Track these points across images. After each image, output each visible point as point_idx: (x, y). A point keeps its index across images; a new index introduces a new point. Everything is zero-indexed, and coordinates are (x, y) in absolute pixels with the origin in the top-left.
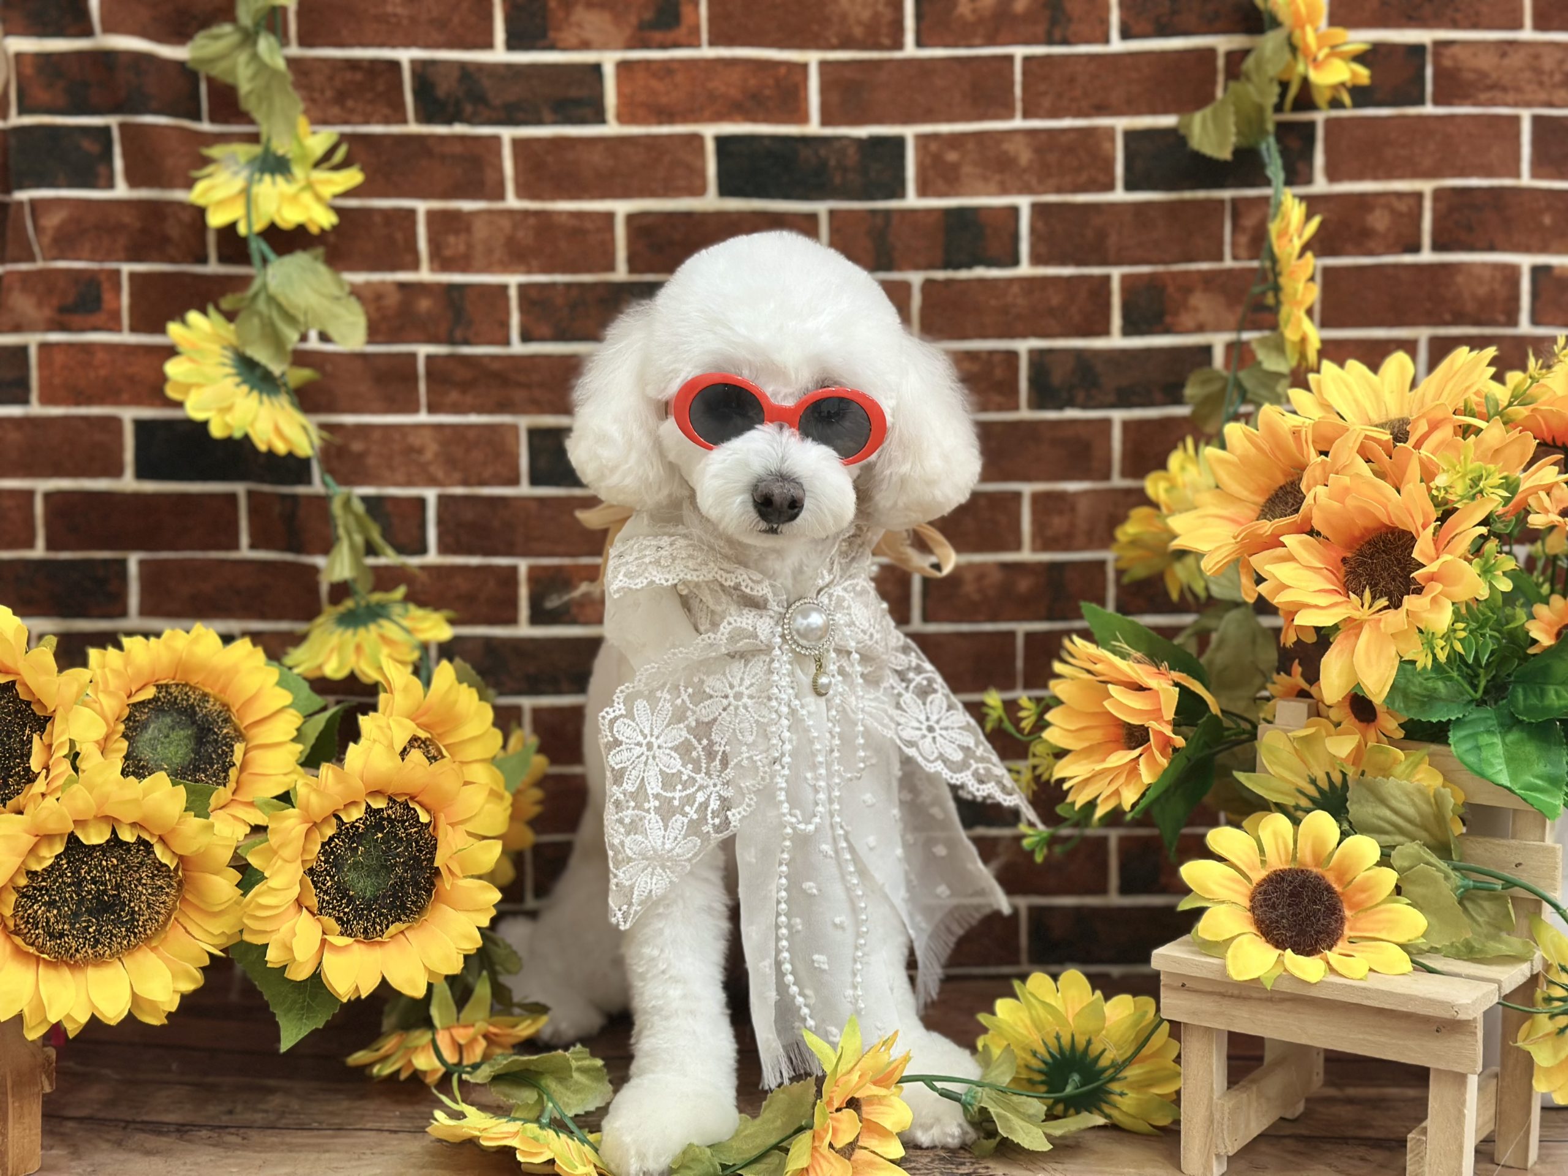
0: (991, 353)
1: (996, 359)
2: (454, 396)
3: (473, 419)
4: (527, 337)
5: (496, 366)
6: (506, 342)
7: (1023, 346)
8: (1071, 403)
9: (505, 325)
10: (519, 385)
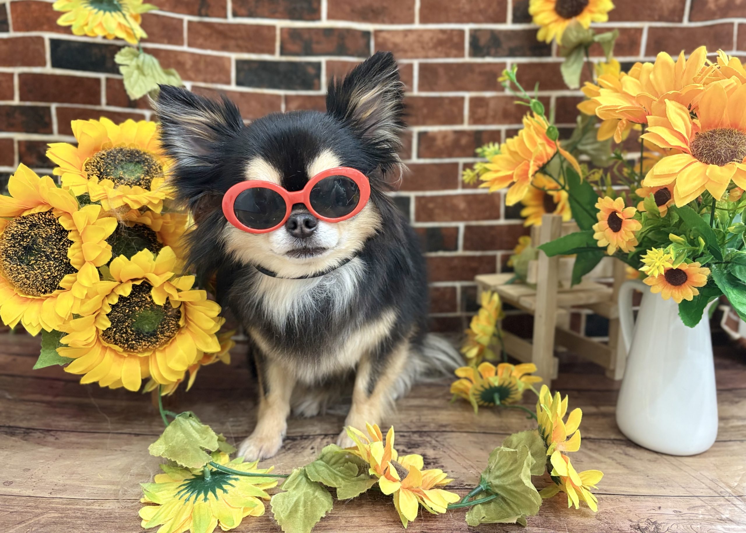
0: (452, 31)
1: (455, 33)
2: (200, 41)
3: (209, 52)
4: (235, 14)
5: (221, 28)
6: (225, 17)
7: (467, 27)
8: (488, 54)
9: (225, 8)
10: (232, 38)
